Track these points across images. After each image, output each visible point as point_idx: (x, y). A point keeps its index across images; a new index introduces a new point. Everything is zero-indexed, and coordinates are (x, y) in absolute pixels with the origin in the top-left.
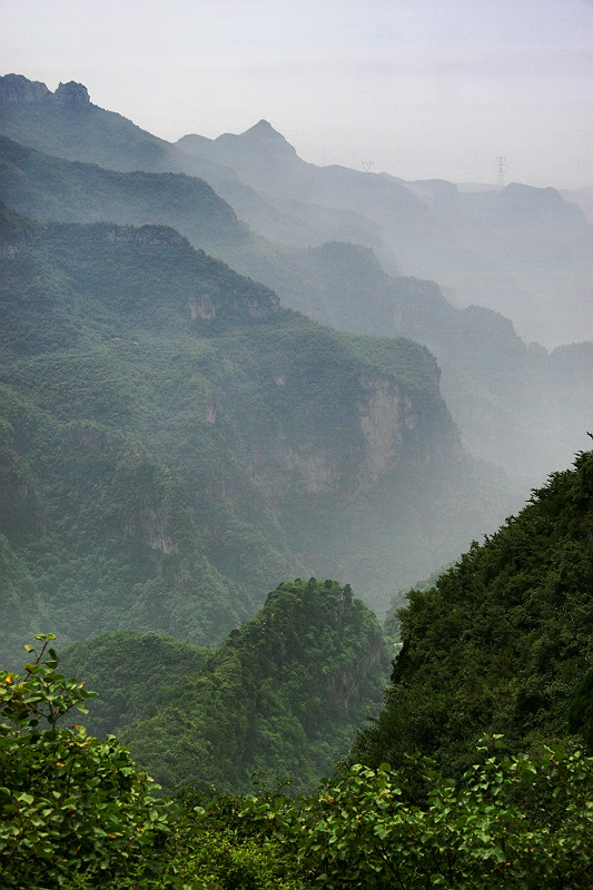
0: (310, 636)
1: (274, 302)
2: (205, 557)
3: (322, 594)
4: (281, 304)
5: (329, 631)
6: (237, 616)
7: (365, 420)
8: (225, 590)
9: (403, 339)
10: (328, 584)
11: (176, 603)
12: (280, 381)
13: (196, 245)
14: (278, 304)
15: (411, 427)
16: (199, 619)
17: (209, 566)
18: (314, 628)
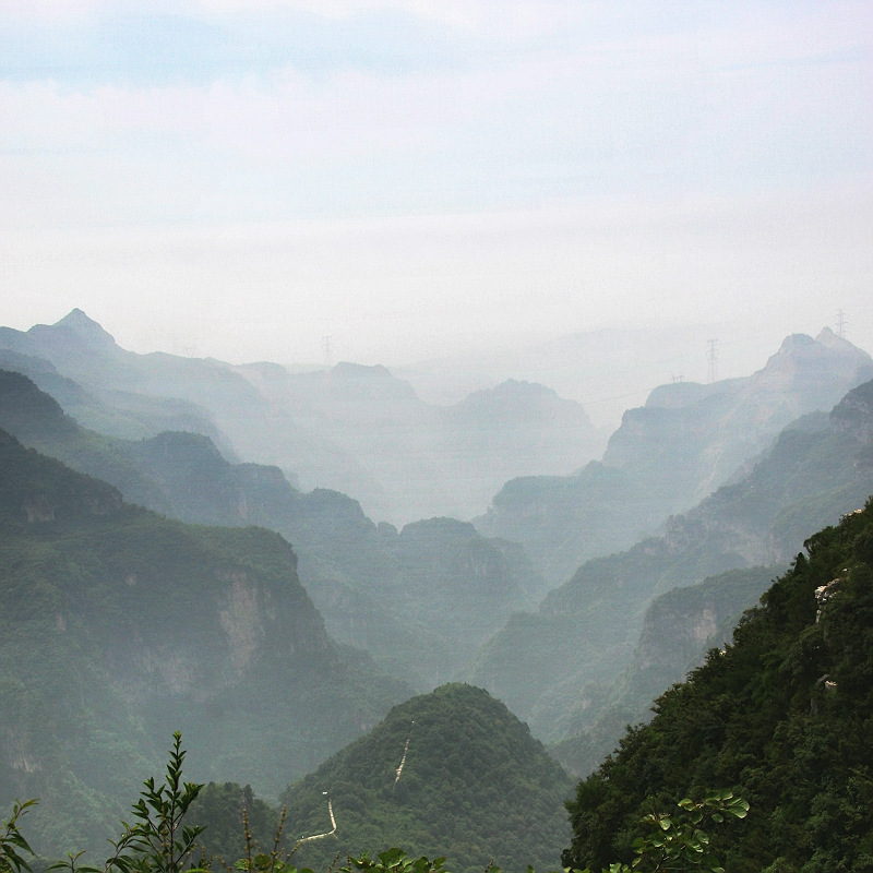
0: (217, 842)
1: (117, 499)
2: (71, 772)
3: (225, 798)
4: (125, 499)
5: (235, 835)
6: (112, 829)
7: (224, 614)
8: (97, 805)
9: (256, 528)
10: (228, 786)
11: (46, 824)
12: (131, 581)
13: (27, 443)
14: (121, 500)
15: (273, 617)
16: (73, 837)
17: (76, 781)
18: (219, 833)
